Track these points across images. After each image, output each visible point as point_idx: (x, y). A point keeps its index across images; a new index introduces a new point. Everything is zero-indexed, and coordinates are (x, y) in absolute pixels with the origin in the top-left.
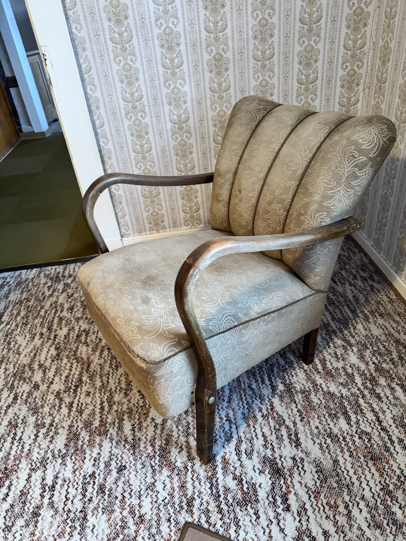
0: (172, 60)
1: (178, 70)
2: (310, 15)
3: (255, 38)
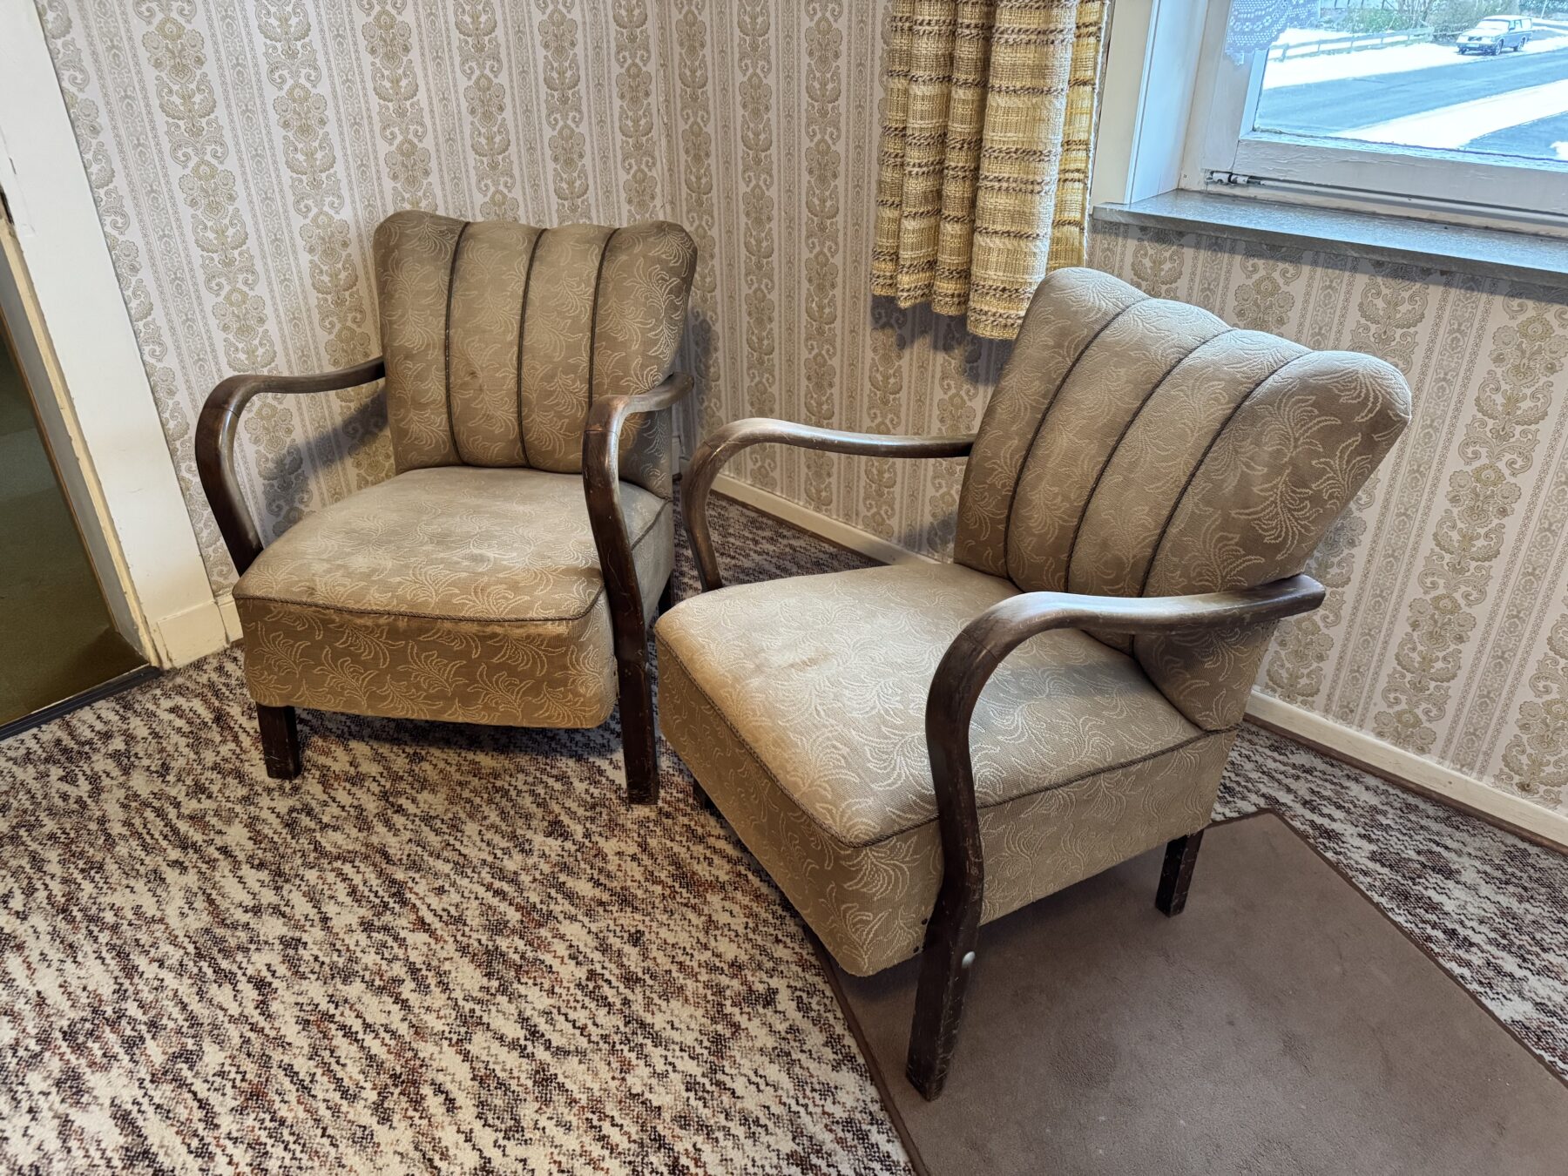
0: (310, 155)
1: (324, 175)
2: (562, 73)
3: (473, 112)
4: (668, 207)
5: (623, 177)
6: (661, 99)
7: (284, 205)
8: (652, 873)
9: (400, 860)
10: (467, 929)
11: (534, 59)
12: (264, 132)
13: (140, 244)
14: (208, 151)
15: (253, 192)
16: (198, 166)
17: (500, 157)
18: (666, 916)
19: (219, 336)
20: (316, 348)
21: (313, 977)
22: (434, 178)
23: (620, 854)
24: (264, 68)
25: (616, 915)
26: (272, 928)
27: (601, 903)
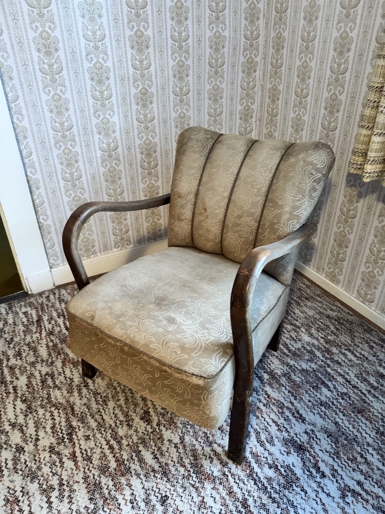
0: (102, 93)
1: (107, 102)
2: (217, 60)
3: (175, 76)
4: (258, 122)
5: (239, 108)
6: (261, 74)
7: (89, 114)
8: (182, 458)
9: (78, 414)
10: (91, 465)
11: (205, 54)
12: (83, 82)
13: (28, 127)
14: (59, 89)
15: (77, 108)
16: (54, 95)
17: (185, 97)
18: (182, 490)
19: (59, 167)
20: (99, 174)
21: (20, 473)
22: (154, 105)
23: (170, 441)
24: (84, 53)
25: (159, 481)
26: (16, 438)
27: (154, 471)
